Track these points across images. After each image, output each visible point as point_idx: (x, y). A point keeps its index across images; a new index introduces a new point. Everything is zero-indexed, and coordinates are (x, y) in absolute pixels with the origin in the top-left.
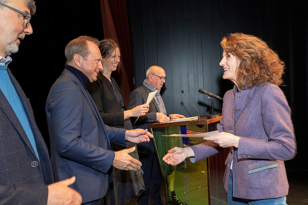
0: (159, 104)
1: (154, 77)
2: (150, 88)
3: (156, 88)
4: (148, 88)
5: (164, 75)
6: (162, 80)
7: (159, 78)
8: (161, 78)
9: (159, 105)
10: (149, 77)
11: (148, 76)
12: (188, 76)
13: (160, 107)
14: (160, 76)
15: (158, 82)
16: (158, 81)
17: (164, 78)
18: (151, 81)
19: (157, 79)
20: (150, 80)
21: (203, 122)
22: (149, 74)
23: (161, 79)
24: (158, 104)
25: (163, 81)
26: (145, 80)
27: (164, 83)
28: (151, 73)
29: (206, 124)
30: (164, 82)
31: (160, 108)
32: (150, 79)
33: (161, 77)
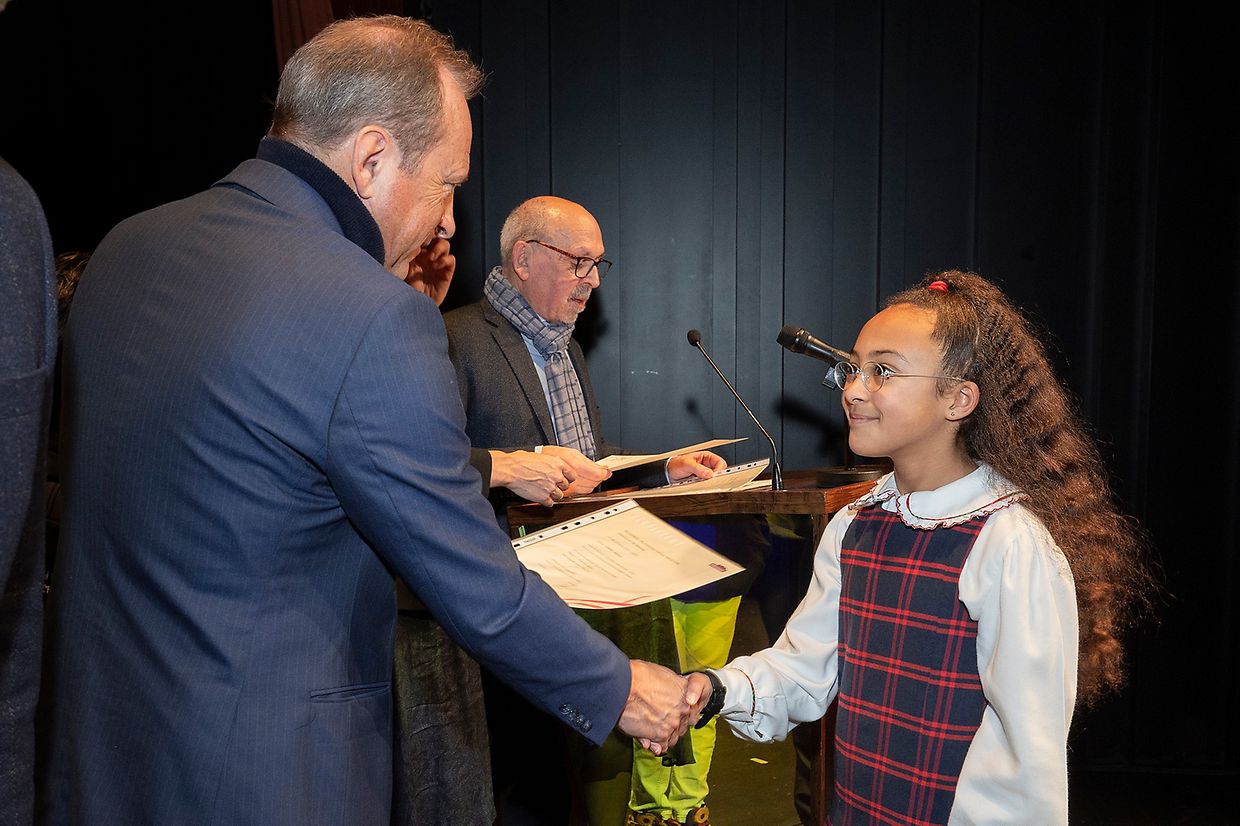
0: (560, 404)
1: (540, 257)
2: (514, 318)
3: (553, 315)
4: (507, 313)
5: (595, 246)
6: (581, 273)
7: (565, 264)
8: (578, 261)
9: (557, 409)
10: (516, 253)
11: (511, 251)
12: (707, 269)
13: (560, 421)
14: (575, 249)
15: (563, 282)
16: (560, 280)
17: (596, 264)
18: (525, 276)
19: (556, 270)
20: (519, 270)
21: (800, 501)
22: (514, 241)
23: (577, 267)
24: (555, 402)
25: (587, 280)
26: (494, 272)
27: (595, 292)
28: (523, 234)
29: (817, 511)
30: (596, 282)
31: (561, 428)
32: (521, 265)
33: (579, 259)
